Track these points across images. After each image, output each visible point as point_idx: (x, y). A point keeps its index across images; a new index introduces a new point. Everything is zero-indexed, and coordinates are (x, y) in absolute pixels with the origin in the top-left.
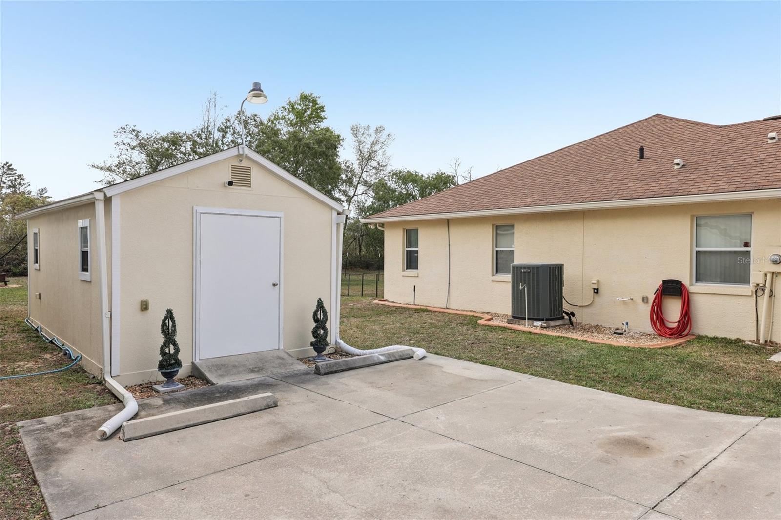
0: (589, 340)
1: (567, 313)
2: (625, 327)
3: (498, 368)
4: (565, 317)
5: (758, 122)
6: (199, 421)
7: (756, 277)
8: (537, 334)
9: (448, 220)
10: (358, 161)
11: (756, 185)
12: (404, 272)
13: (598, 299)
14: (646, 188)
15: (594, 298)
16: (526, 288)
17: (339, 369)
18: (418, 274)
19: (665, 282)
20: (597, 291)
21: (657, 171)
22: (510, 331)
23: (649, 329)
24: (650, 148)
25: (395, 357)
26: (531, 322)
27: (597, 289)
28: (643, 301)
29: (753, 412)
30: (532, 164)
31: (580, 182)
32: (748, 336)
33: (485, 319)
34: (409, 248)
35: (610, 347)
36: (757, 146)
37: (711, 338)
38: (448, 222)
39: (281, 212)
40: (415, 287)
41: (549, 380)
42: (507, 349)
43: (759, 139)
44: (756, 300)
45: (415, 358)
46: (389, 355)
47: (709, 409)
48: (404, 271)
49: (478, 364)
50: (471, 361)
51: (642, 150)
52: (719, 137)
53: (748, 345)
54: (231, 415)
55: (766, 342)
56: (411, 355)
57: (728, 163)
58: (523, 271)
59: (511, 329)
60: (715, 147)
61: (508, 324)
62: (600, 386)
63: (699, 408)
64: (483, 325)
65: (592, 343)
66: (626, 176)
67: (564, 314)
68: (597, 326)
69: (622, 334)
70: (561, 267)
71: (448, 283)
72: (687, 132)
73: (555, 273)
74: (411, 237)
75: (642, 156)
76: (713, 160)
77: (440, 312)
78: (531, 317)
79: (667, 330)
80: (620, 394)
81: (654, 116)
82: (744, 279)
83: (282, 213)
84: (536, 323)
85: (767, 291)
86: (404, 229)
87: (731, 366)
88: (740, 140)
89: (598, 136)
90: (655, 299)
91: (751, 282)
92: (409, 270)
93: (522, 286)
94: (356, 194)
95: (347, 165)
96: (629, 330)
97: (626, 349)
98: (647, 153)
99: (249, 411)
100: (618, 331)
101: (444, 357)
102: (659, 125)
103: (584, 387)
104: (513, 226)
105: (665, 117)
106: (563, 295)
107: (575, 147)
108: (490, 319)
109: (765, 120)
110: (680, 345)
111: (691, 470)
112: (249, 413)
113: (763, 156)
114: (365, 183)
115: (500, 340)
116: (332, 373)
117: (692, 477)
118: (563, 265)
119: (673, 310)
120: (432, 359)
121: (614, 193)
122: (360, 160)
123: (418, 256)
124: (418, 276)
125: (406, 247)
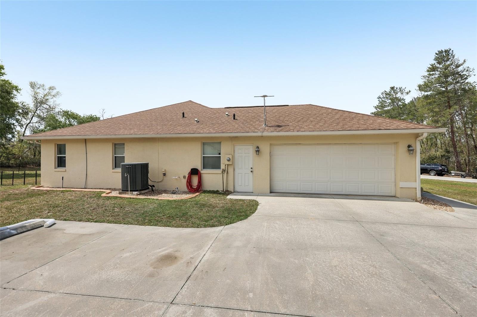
0: (159, 198)
1: (151, 186)
2: (176, 190)
3: (105, 223)
4: (150, 188)
5: (223, 108)
7: (223, 167)
8: (134, 198)
9: (85, 140)
10: (34, 103)
11: (222, 131)
13: (165, 178)
14: (184, 129)
15: (163, 178)
16: (129, 176)
18: (66, 170)
19: (192, 169)
20: (164, 174)
21: (189, 123)
22: (119, 198)
23: (186, 190)
24: (187, 113)
25: (27, 229)
26: (131, 192)
27: (165, 174)
28: (184, 178)
29: (220, 224)
30: (136, 114)
31: (157, 125)
32: (220, 189)
33: (106, 193)
34: (59, 155)
35: (168, 201)
36: (222, 117)
37: (209, 191)
40: (63, 177)
41: (134, 225)
42: (115, 209)
43: (223, 114)
44: (223, 175)
45: (45, 226)
46: (21, 228)
47: (205, 226)
48: (55, 168)
49: (93, 223)
50: (89, 221)
51: (183, 113)
52: (211, 112)
53: (220, 193)
55: (226, 190)
56: (42, 225)
57: (213, 122)
58: (127, 167)
59: (120, 197)
60: (209, 116)
61: (120, 194)
62: (159, 224)
63: (201, 227)
64: (104, 197)
65: (161, 200)
66: (177, 124)
67: (149, 186)
68: (165, 190)
69: (175, 193)
70: (147, 164)
71: (86, 174)
72: (200, 109)
73: (145, 167)
74: (61, 149)
75: (183, 116)
76: (209, 120)
77: (79, 191)
78: (132, 190)
79: (193, 189)
80: (169, 227)
81: (189, 101)
82: (218, 167)
84: (134, 193)
85: (226, 171)
86: (55, 144)
87: (214, 203)
88: (217, 114)
89: (167, 106)
90: (188, 176)
91: (221, 168)
92: (58, 168)
93: (126, 175)
94: (31, 122)
95: (23, 104)
96: (178, 191)
97: (175, 201)
98: (185, 115)
100: (174, 192)
101: (70, 221)
102: (191, 104)
103: (152, 227)
104: (124, 144)
105: (193, 102)
106: (149, 177)
107: (157, 109)
108: (110, 192)
109: (225, 108)
110: (197, 196)
111: (194, 266)
113: (224, 121)
114: (39, 116)
115: (112, 205)
117: (194, 271)
118: (148, 163)
119: (195, 181)
120: (60, 224)
121: (171, 130)
122: (35, 103)
123: (65, 160)
124: (66, 171)
125: (57, 155)
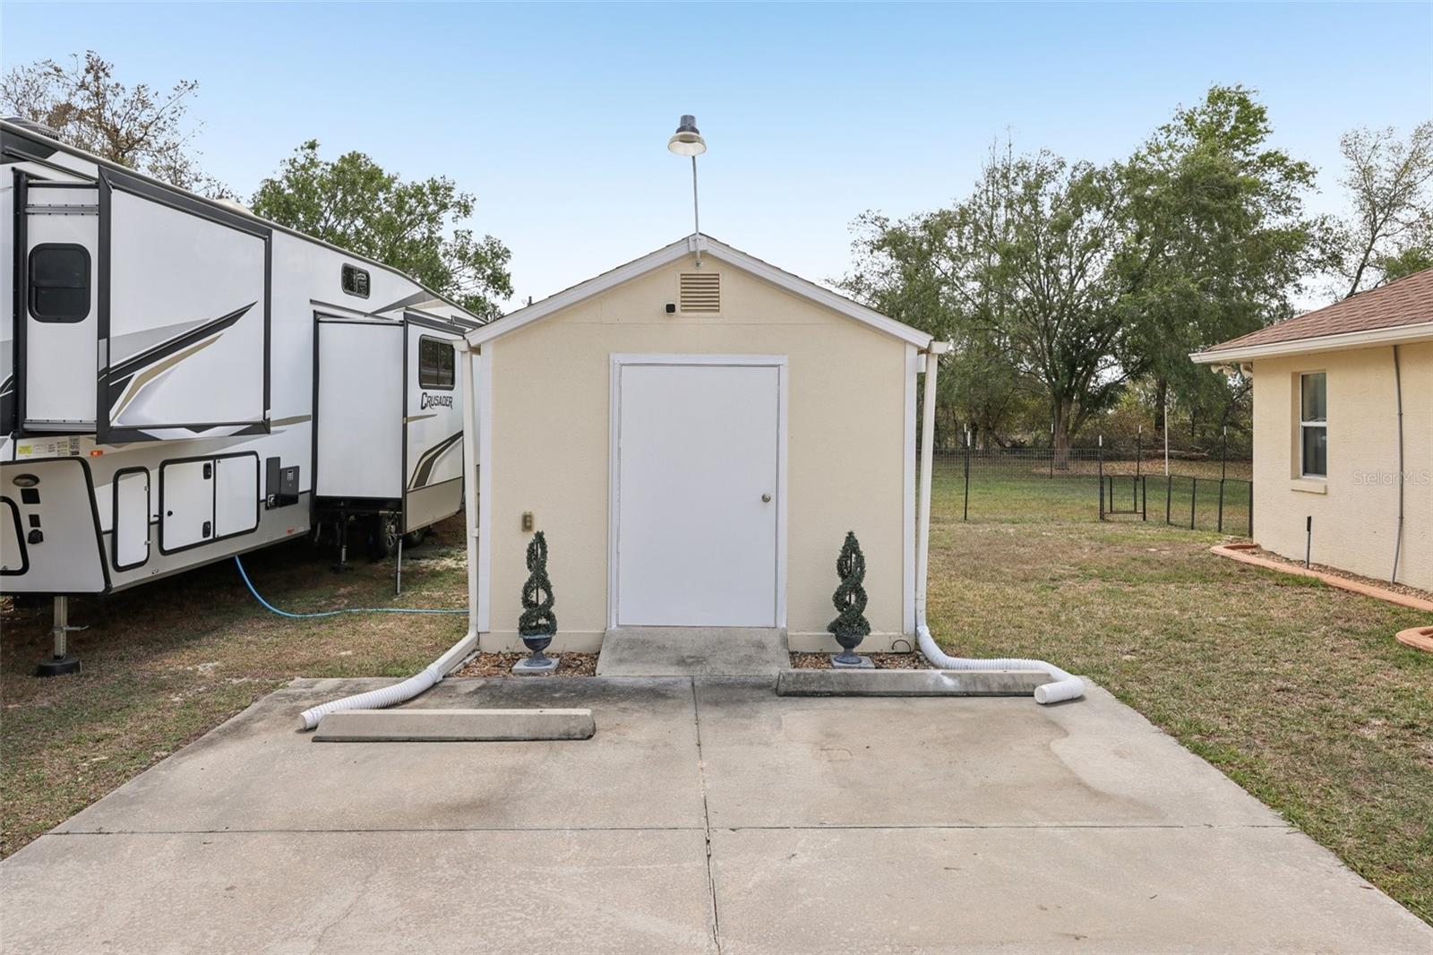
6: (433, 735)
9: (1396, 348)
12: (1297, 481)
17: (823, 689)
18: (1326, 487)
25: (989, 686)
34: (1309, 421)
38: (1397, 353)
39: (784, 354)
40: (1309, 519)
45: (1038, 698)
46: (974, 678)
48: (1295, 477)
54: (490, 735)
56: (1032, 690)
71: (1398, 515)
77: (1347, 591)
83: (786, 357)
86: (1294, 375)
92: (1307, 477)
95: (1325, 226)
99: (527, 736)
112: (525, 740)
114: (1384, 262)
116: (804, 694)
122: (1366, 210)
123: (1325, 444)
124: (1325, 494)
125: (1303, 420)
